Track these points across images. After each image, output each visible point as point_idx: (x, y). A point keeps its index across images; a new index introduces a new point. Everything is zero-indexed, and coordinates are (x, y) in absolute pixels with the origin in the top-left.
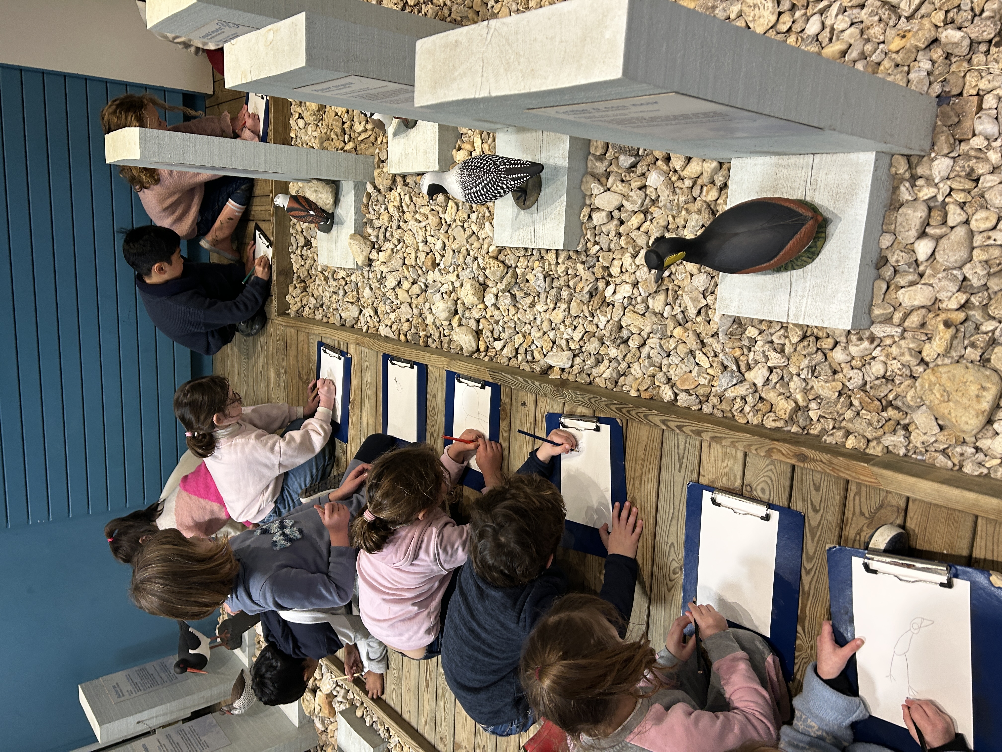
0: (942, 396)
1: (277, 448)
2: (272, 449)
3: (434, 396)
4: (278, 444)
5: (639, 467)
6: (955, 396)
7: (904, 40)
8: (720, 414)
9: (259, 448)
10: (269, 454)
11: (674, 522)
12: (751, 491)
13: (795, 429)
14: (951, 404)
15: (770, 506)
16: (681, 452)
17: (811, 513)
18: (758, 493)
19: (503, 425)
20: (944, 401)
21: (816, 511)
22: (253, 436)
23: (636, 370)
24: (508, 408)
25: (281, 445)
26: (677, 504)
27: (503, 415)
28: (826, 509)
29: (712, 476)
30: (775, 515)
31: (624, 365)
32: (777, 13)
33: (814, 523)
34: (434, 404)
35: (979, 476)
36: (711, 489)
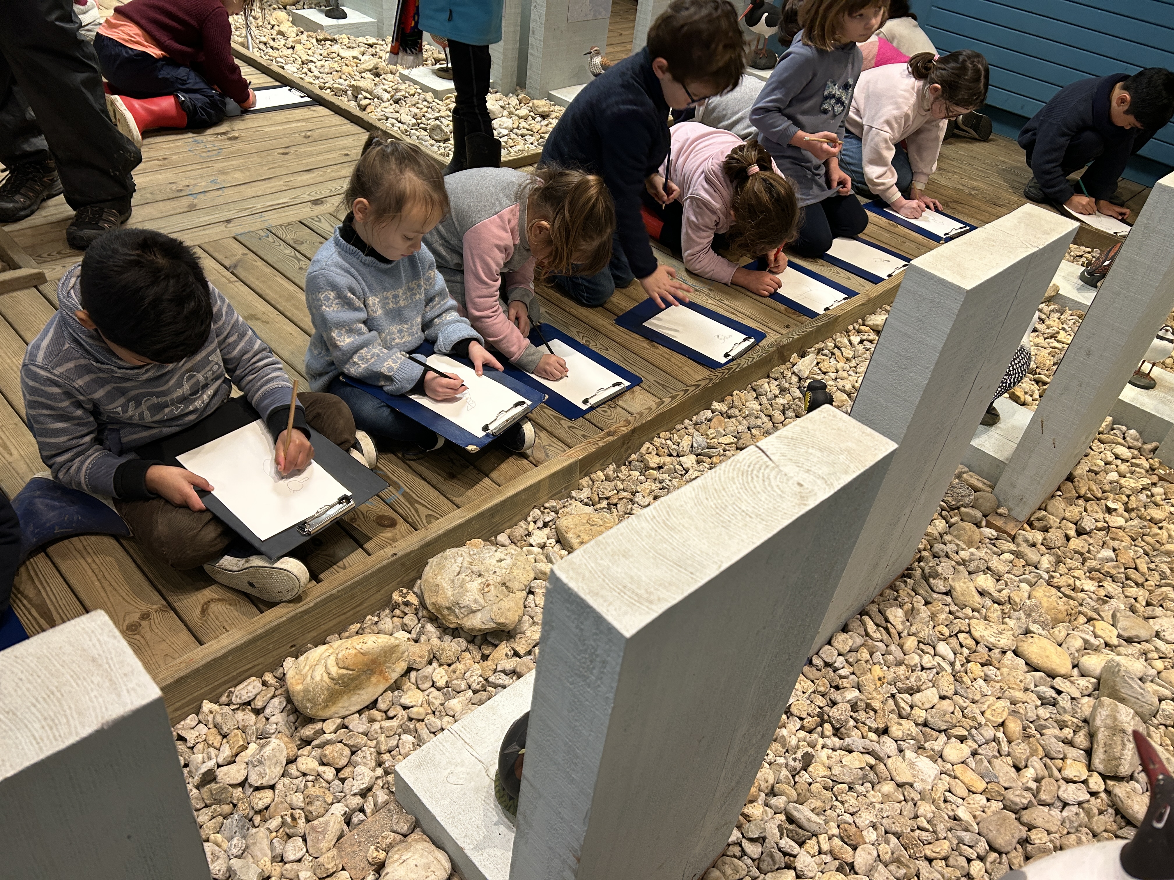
0: (594, 521)
1: (887, 128)
2: (888, 123)
3: (849, 278)
4: (890, 131)
5: (677, 362)
6: (588, 527)
7: (877, 678)
8: (678, 427)
9: (896, 113)
10: (884, 118)
11: (622, 359)
12: (609, 405)
13: (633, 456)
14: (585, 521)
15: (592, 408)
16: (668, 389)
17: (570, 424)
18: (605, 408)
19: (782, 307)
20: (589, 519)
21: (569, 427)
22: (910, 112)
23: (754, 405)
24: (793, 316)
25: (887, 134)
26: (634, 367)
27: (790, 310)
28: (567, 432)
29: (637, 394)
30: (584, 407)
31: (764, 401)
32: (980, 640)
33: (562, 422)
34: (842, 275)
35: (529, 515)
36: (628, 388)
